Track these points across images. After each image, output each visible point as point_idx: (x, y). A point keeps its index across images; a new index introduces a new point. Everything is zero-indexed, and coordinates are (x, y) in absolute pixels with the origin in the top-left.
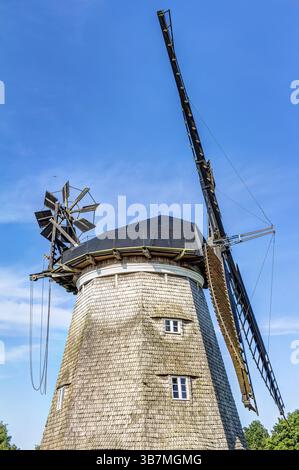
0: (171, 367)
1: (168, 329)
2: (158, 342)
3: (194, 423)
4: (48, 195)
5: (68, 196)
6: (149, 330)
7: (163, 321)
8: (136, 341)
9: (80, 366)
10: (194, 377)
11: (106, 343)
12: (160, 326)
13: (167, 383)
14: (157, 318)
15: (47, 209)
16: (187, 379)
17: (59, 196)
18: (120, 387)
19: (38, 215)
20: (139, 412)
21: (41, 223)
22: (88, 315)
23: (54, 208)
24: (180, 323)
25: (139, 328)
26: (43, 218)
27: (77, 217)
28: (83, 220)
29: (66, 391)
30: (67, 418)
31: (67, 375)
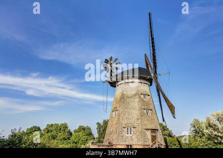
0: (146, 107)
1: (144, 97)
2: (142, 100)
3: (152, 121)
4: (106, 60)
6: (140, 97)
8: (137, 100)
9: (121, 106)
11: (128, 100)
12: (142, 96)
13: (145, 111)
14: (142, 94)
16: (150, 111)
17: (109, 60)
18: (134, 111)
20: (139, 118)
22: (122, 93)
24: (147, 96)
25: (137, 96)
29: (117, 112)
30: (119, 119)
31: (116, 108)
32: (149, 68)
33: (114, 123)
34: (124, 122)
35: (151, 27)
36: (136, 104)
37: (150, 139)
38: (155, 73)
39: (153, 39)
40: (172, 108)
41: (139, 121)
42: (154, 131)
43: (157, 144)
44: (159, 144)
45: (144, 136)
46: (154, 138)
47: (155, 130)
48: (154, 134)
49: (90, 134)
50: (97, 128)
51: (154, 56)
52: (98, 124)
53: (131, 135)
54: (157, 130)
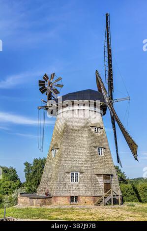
0: (98, 144)
1: (96, 131)
2: (93, 135)
3: (105, 164)
5: (53, 78)
6: (90, 131)
7: (94, 128)
8: (86, 134)
9: (64, 142)
10: (105, 148)
11: (74, 134)
12: (93, 129)
13: (97, 150)
14: (92, 127)
15: (44, 80)
16: (103, 149)
18: (81, 150)
19: (40, 81)
20: (89, 159)
21: (40, 85)
22: (66, 124)
23: (46, 81)
24: (99, 129)
25: (86, 130)
26: (41, 83)
27: (54, 87)
28: (56, 89)
29: (57, 151)
30: (60, 160)
31: (56, 145)
32: (103, 91)
33: (54, 165)
34: (68, 165)
35: (108, 34)
36: (84, 139)
37: (103, 187)
38: (111, 98)
39: (109, 51)
40: (133, 147)
41: (89, 164)
42: (107, 176)
43: (112, 195)
44: (114, 194)
45: (95, 184)
46: (107, 187)
47: (109, 175)
48: (108, 182)
49: (15, 178)
50: (25, 171)
51: (110, 75)
52: (27, 164)
53: (77, 183)
54: (112, 175)
